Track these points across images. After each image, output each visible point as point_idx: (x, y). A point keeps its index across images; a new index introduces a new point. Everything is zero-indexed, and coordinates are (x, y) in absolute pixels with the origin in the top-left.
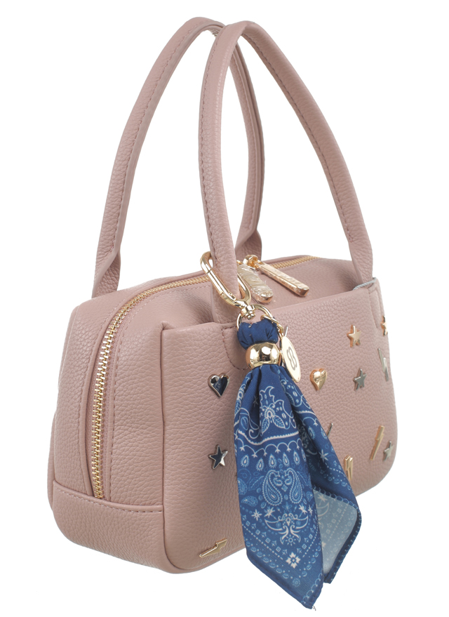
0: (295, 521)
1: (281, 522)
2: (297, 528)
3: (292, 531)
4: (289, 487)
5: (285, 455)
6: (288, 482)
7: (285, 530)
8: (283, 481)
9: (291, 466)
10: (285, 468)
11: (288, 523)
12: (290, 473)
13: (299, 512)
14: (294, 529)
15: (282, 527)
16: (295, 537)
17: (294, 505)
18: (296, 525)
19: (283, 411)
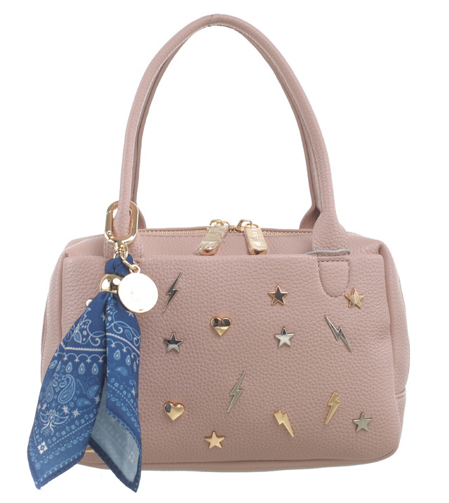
0: (56, 417)
1: (48, 416)
2: (56, 423)
3: (51, 425)
4: (61, 389)
5: (70, 363)
6: (62, 385)
7: (47, 423)
8: (59, 383)
9: (71, 373)
10: (65, 373)
11: (52, 418)
12: (68, 380)
13: (61, 411)
14: (53, 424)
15: (47, 420)
16: (51, 430)
17: (59, 404)
18: (55, 421)
19: (86, 329)
